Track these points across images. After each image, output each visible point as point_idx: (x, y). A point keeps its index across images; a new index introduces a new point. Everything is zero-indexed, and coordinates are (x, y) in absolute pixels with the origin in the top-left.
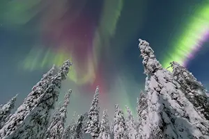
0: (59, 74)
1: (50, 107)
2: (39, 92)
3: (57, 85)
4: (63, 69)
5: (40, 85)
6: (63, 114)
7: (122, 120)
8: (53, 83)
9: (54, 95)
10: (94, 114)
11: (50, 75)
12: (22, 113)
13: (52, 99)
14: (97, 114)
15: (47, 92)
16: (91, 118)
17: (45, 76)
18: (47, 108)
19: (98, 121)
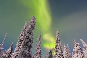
0: (30, 27)
1: (30, 47)
2: (22, 39)
3: (30, 34)
4: (31, 23)
5: (22, 35)
6: (39, 51)
7: (80, 50)
8: (28, 33)
9: (30, 40)
10: (58, 48)
11: (26, 28)
12: (17, 52)
13: (29, 43)
14: (61, 48)
15: (26, 39)
16: (57, 51)
17: (23, 29)
18: (28, 48)
19: (62, 52)
